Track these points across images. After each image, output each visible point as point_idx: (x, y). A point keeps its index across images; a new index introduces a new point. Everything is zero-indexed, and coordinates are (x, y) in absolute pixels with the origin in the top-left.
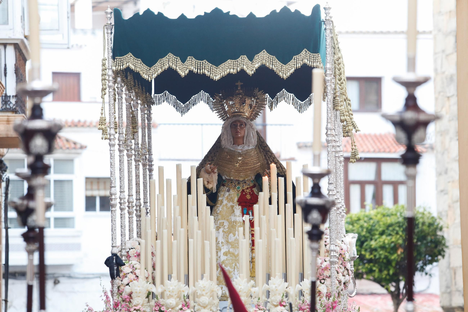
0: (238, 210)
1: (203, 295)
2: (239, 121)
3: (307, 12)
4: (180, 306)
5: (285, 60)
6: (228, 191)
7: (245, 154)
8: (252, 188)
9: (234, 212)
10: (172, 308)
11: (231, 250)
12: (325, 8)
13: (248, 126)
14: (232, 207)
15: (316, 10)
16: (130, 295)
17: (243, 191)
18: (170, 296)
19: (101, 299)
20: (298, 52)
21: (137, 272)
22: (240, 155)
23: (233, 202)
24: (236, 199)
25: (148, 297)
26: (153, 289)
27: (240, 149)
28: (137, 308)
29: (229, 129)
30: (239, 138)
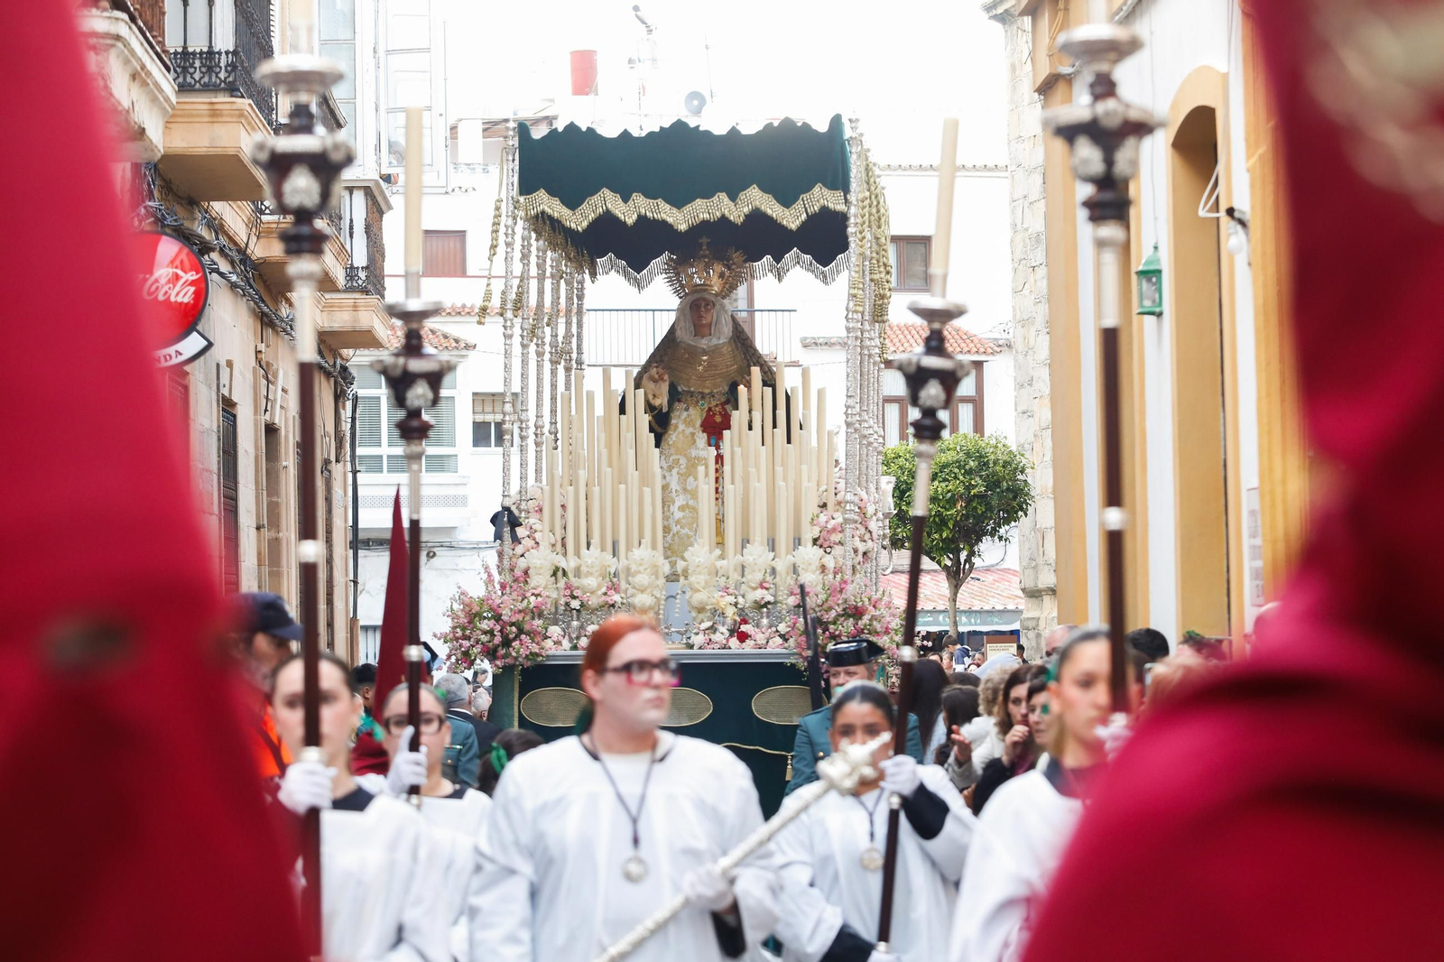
0: (702, 438)
1: (639, 572)
2: (704, 299)
3: (822, 126)
4: (604, 590)
5: (787, 202)
6: (687, 410)
7: (713, 352)
8: (723, 404)
9: (695, 442)
10: (592, 593)
11: (691, 502)
12: (850, 120)
13: (718, 307)
14: (693, 434)
15: (836, 122)
16: (526, 572)
17: (710, 409)
18: (589, 574)
19: (479, 577)
20: (809, 188)
21: (538, 536)
22: (705, 352)
23: (694, 426)
24: (699, 422)
25: (554, 574)
26: (563, 564)
27: (703, 343)
28: (536, 592)
29: (688, 311)
30: (703, 326)
